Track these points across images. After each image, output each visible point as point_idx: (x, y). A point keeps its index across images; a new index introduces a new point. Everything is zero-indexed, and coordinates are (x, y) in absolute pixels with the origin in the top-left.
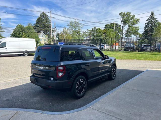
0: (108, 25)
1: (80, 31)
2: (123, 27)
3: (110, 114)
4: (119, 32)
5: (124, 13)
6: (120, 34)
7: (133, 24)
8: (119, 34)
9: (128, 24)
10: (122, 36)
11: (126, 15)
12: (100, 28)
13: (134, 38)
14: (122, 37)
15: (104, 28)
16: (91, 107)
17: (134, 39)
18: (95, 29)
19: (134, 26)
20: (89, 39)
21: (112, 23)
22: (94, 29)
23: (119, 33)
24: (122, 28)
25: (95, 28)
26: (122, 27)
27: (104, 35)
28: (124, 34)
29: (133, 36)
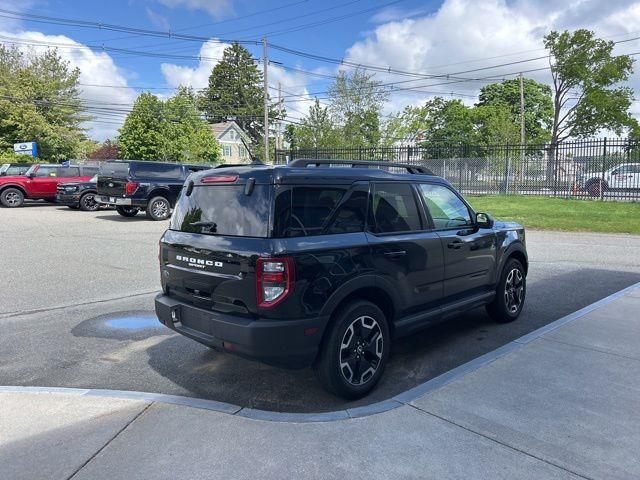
0: (494, 88)
1: (376, 115)
2: (558, 93)
3: (485, 433)
4: (539, 115)
5: (566, 34)
6: (544, 126)
7: (606, 82)
8: (539, 125)
9: (582, 83)
10: (555, 133)
11: (573, 41)
12: (460, 101)
13: (605, 141)
14: (555, 138)
15: (478, 102)
16: (412, 403)
17: (605, 146)
18: (439, 103)
19: (605, 88)
20: (413, 144)
21: (512, 78)
22: (433, 105)
23: (540, 121)
24: (557, 96)
25: (438, 101)
26: (554, 94)
27: (475, 127)
28: (564, 124)
29: (604, 133)
